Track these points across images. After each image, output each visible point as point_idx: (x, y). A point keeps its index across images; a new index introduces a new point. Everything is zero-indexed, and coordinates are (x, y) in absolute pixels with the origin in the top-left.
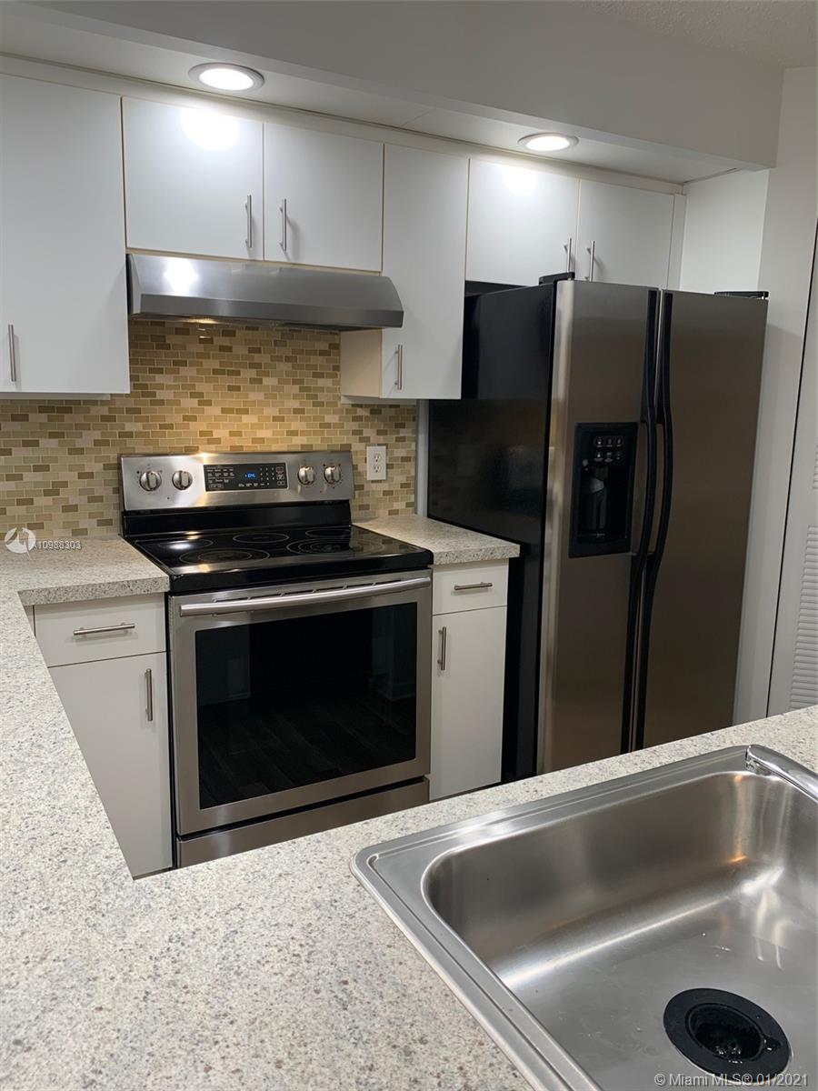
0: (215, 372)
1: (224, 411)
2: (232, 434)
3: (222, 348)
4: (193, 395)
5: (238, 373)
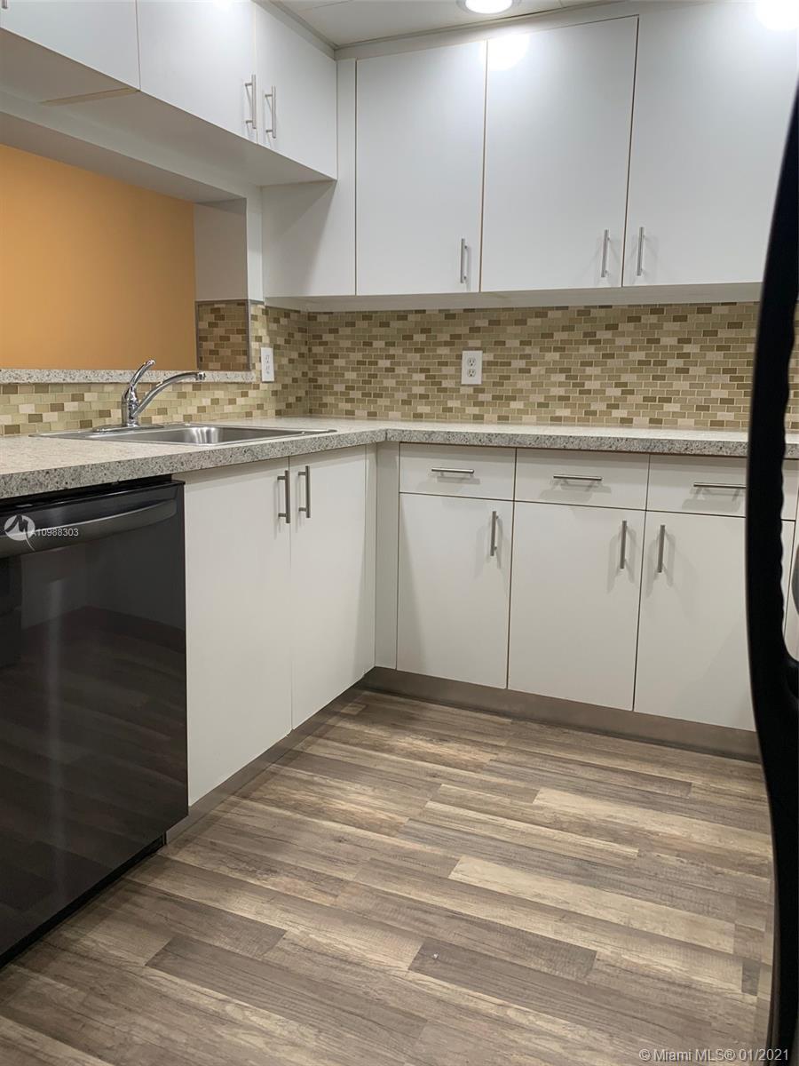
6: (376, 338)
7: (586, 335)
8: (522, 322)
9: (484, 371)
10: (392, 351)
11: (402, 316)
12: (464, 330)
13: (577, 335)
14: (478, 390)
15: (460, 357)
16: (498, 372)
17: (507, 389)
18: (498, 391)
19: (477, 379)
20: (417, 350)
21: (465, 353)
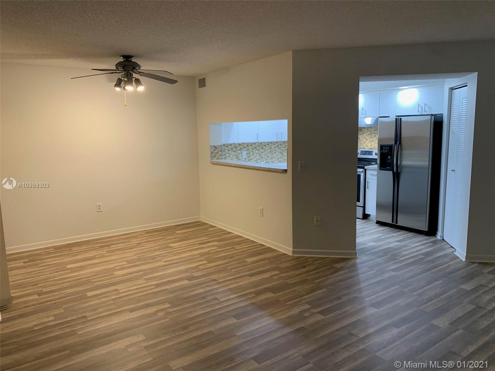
0: (369, 135)
1: (370, 141)
2: (371, 146)
3: (370, 130)
4: (365, 139)
5: (372, 135)
6: (226, 149)
7: (262, 147)
8: (252, 145)
9: (246, 155)
10: (229, 152)
11: (231, 145)
12: (242, 147)
13: (260, 147)
14: (245, 159)
15: (242, 153)
16: (249, 155)
17: (250, 158)
18: (249, 159)
19: (245, 157)
20: (234, 152)
21: (243, 152)
